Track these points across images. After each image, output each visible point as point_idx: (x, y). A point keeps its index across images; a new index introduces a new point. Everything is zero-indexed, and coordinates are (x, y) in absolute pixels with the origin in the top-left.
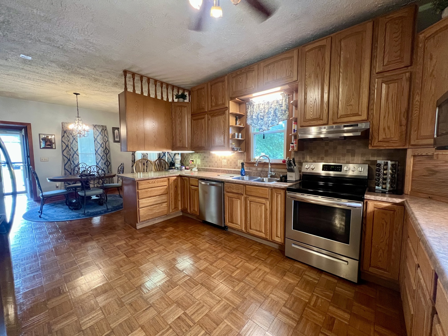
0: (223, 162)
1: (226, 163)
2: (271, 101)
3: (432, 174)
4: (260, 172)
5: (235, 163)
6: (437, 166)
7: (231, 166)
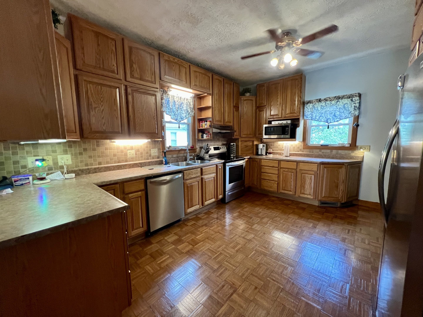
0: (128, 154)
1: (134, 154)
2: (183, 97)
3: (247, 147)
4: (177, 158)
5: (147, 153)
6: (248, 144)
7: (142, 157)
